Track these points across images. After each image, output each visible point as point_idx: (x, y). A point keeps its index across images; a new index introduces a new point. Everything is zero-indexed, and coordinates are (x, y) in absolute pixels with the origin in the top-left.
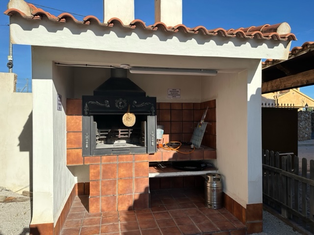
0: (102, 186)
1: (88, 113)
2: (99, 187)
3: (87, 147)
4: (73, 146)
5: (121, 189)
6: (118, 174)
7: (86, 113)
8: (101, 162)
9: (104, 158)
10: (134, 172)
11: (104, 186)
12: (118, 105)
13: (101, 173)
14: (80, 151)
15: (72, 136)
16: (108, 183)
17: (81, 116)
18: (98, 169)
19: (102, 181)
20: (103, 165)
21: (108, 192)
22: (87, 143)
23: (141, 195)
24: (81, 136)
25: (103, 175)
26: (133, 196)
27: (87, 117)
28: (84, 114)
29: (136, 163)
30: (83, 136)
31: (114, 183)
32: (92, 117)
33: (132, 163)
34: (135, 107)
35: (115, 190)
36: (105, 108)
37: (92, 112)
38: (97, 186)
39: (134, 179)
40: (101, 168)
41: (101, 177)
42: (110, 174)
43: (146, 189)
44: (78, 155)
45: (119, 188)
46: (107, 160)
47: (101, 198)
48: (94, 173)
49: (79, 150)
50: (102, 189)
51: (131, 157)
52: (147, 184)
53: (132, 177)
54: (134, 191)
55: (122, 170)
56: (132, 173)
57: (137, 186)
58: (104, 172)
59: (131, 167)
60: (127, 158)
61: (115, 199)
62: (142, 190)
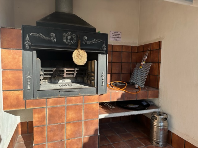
0: (48, 131)
1: (30, 47)
2: (45, 133)
3: (29, 88)
4: (11, 87)
5: (69, 133)
6: (67, 118)
7: (27, 47)
8: (47, 105)
9: (50, 100)
10: (83, 114)
11: (50, 131)
12: (67, 39)
13: (47, 117)
14: (20, 94)
15: (10, 75)
16: (55, 128)
17: (21, 51)
18: (43, 113)
19: (48, 126)
20: (49, 108)
21: (55, 138)
22: (29, 83)
23: (91, 138)
24: (21, 75)
25: (49, 120)
26: (83, 139)
27: (29, 52)
28: (24, 48)
29: (86, 105)
30: (23, 75)
31: (62, 127)
32: (35, 52)
33: (82, 105)
34: (86, 43)
35: (63, 135)
36: (50, 42)
37: (34, 46)
38: (42, 132)
39: (83, 122)
40: (47, 112)
41: (46, 122)
42: (57, 119)
43: (96, 131)
44: (17, 98)
45: (68, 132)
46: (53, 104)
47: (47, 144)
48: (39, 118)
49: (19, 91)
50: (48, 134)
51: (80, 99)
52: (97, 126)
53: (81, 120)
54: (83, 134)
55: (70, 113)
56: (82, 115)
57: (87, 129)
58: (50, 116)
59: (80, 110)
60: (76, 100)
61: (63, 144)
62: (92, 132)
